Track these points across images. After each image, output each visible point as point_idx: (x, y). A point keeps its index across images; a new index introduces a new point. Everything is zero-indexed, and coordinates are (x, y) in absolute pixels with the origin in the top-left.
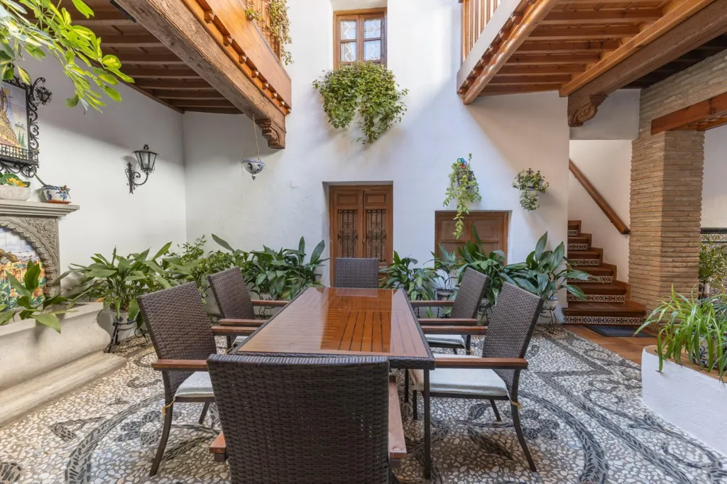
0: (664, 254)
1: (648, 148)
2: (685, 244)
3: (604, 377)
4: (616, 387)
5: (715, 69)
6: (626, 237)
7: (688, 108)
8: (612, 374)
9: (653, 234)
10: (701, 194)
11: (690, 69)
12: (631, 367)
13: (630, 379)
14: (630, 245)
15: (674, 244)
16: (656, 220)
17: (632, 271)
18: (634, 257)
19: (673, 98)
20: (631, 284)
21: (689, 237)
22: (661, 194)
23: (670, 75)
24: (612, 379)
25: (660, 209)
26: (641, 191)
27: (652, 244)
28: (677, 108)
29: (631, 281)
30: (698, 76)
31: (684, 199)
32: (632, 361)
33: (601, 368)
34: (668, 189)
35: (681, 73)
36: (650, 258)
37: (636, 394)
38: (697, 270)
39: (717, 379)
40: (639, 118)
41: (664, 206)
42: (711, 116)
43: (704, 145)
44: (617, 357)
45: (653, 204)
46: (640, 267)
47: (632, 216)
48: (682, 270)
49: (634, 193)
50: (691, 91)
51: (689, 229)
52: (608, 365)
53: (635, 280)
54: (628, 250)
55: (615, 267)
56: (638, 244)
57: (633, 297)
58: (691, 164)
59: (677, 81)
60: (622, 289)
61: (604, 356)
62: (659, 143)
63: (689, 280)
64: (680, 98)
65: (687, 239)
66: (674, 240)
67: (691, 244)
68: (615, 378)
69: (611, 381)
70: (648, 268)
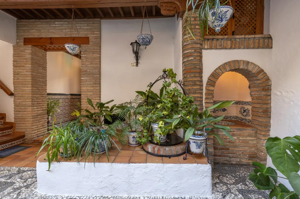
0: (33, 105)
1: (22, 51)
2: (42, 100)
3: (9, 189)
4: (20, 192)
5: (52, 25)
6: (12, 97)
7: (41, 38)
8: (14, 183)
9: (27, 96)
10: (46, 78)
11: (42, 21)
12: (24, 171)
13: (27, 180)
14: (14, 102)
15: (37, 100)
16: (28, 89)
17: (16, 115)
18: (16, 108)
19: (34, 31)
20: (16, 122)
21: (43, 97)
22: (31, 76)
23: (32, 19)
24: (15, 187)
25: (30, 83)
26: (19, 73)
27: (27, 101)
28: (36, 36)
29: (16, 121)
30: (46, 26)
31: (41, 80)
32: (24, 167)
33: (6, 183)
34: (34, 74)
35: (38, 20)
36: (26, 107)
37: (33, 189)
38: (46, 111)
39: (75, 162)
40: (16, 34)
41: (32, 82)
42: (50, 45)
43: (47, 58)
44: (15, 169)
45: (26, 80)
46: (21, 113)
47: (15, 86)
48: (41, 112)
49: (15, 74)
50: (42, 31)
51: (42, 93)
52: (10, 178)
53: (18, 120)
54: (13, 104)
55: (5, 114)
56: (19, 101)
57: (17, 129)
58: (43, 65)
59: (36, 23)
60: (11, 126)
61: (6, 172)
62: (28, 50)
63: (44, 116)
64: (38, 32)
65: (42, 98)
66: (37, 98)
67: (44, 100)
68: (17, 185)
69: (15, 190)
70: (25, 113)
